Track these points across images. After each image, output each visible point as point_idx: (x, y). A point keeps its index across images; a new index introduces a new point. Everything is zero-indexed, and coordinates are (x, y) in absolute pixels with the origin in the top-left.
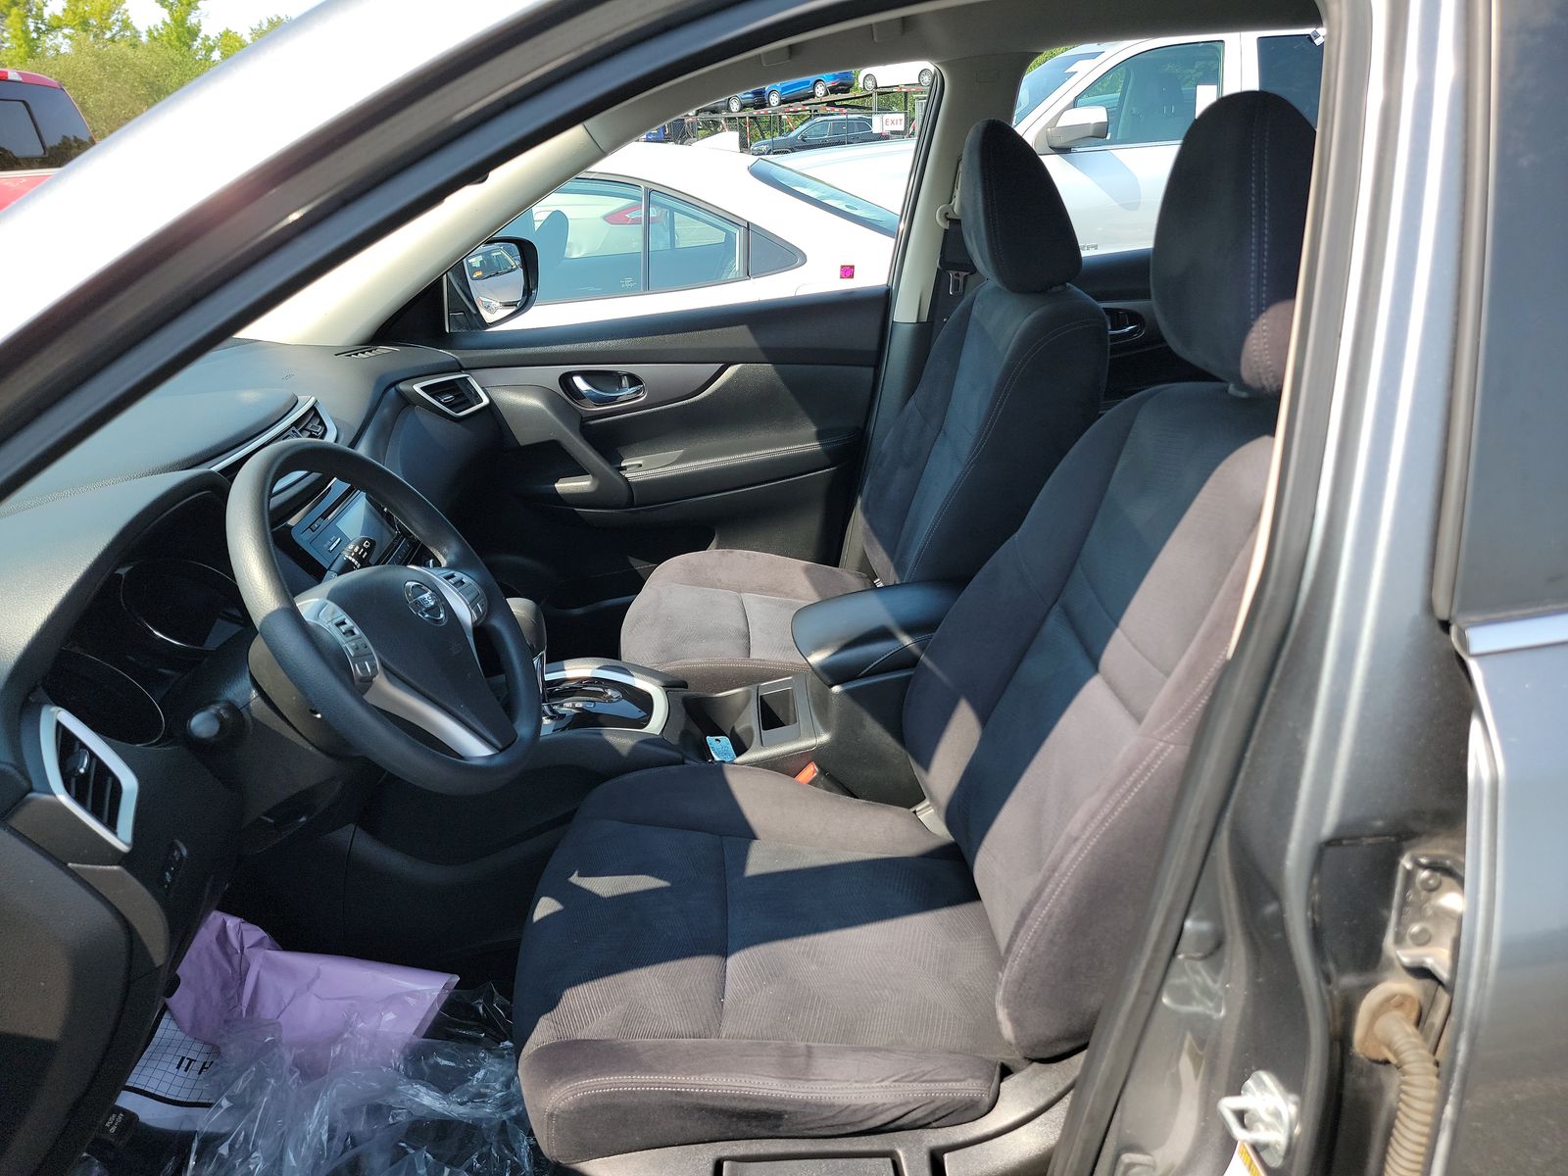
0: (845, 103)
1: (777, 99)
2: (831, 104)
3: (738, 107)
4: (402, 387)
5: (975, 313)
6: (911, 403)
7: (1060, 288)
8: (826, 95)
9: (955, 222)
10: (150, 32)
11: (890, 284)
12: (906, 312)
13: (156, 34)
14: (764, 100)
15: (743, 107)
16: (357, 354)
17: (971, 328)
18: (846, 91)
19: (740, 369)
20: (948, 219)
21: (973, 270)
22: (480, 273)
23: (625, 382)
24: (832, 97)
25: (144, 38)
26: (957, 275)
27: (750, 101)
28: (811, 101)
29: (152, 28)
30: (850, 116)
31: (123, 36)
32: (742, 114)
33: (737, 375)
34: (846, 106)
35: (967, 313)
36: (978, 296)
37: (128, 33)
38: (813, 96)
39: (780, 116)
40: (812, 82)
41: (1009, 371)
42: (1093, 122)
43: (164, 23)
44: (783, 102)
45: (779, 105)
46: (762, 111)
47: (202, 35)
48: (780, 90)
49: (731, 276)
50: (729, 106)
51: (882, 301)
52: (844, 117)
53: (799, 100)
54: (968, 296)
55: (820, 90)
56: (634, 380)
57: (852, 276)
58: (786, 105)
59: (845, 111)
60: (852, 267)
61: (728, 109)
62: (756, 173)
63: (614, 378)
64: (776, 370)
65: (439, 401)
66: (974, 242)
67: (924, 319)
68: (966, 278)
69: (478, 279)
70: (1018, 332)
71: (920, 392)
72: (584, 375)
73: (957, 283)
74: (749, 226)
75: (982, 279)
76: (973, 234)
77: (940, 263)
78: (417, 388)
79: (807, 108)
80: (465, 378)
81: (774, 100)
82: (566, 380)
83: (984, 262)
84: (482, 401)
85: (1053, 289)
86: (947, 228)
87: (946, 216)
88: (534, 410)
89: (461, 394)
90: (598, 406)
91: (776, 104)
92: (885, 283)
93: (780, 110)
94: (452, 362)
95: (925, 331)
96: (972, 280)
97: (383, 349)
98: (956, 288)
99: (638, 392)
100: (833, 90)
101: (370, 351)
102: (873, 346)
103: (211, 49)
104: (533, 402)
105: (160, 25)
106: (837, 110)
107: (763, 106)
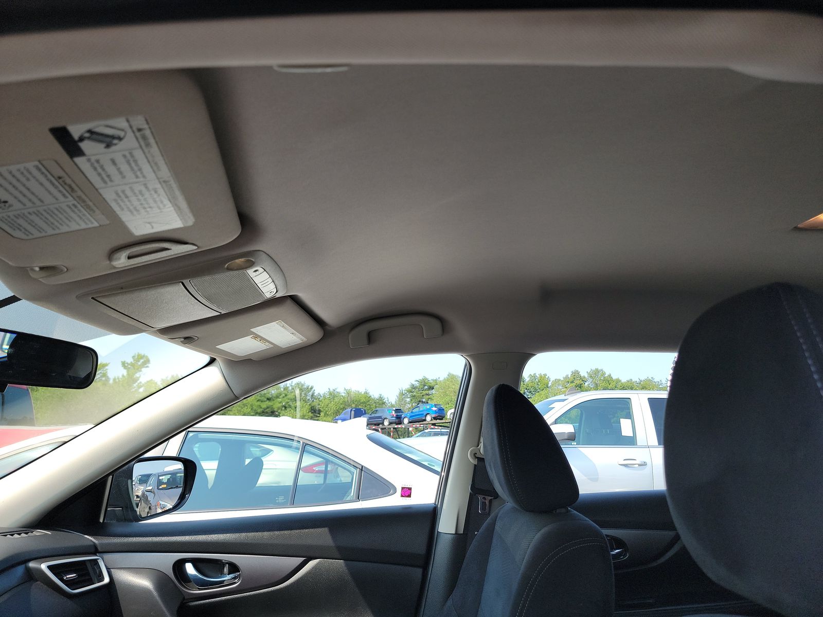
0: (441, 424)
1: (408, 421)
2: (434, 424)
3: (388, 424)
4: (32, 565)
5: (497, 528)
6: (449, 602)
7: (563, 510)
8: (432, 420)
9: (481, 460)
10: (114, 379)
11: (437, 503)
12: (447, 525)
13: (117, 380)
14: (401, 421)
15: (390, 423)
16: (12, 535)
17: (495, 541)
18: (442, 419)
19: (318, 564)
20: (477, 458)
21: (496, 496)
22: (165, 486)
23: (226, 570)
24: (434, 422)
25: (111, 381)
26: (484, 498)
27: (394, 421)
28: (424, 422)
29: (117, 378)
30: (442, 430)
31: (101, 380)
32: (389, 427)
33: (315, 568)
34: (441, 426)
35: (491, 530)
36: (499, 515)
37: (104, 379)
38: (425, 420)
39: (408, 429)
40: (425, 414)
41: (526, 580)
42: (567, 432)
43: (123, 376)
44: (410, 422)
46: (399, 426)
47: (138, 382)
49: (348, 498)
50: (383, 422)
51: (431, 515)
52: (439, 430)
53: (419, 422)
54: (492, 515)
55: (428, 418)
56: (234, 568)
57: (409, 496)
58: (412, 424)
59: (440, 428)
60: (410, 489)
61: (383, 424)
62: (370, 438)
63: (218, 566)
64: (347, 565)
65: (62, 580)
66: (494, 471)
67: (461, 531)
68: (490, 501)
69: (163, 489)
70: (531, 546)
71: (457, 593)
72: (196, 563)
73: (484, 504)
74: (362, 469)
75: (504, 502)
76: (492, 464)
77: (471, 489)
78: (44, 567)
79: (422, 426)
80: (96, 560)
81: (406, 421)
82: (179, 566)
83: (501, 485)
84: (102, 579)
85: (558, 511)
86: (476, 464)
87: (475, 455)
88: (144, 591)
89: (87, 572)
90: (200, 589)
91: (407, 423)
92: (434, 502)
93: (408, 426)
94: (90, 546)
95: (461, 540)
96: (496, 503)
97: (38, 532)
98: (483, 508)
99: (235, 578)
100: (435, 418)
101: (27, 533)
102: (422, 550)
103: (140, 387)
104: (144, 582)
105: (121, 376)
106: (436, 427)
107: (400, 424)
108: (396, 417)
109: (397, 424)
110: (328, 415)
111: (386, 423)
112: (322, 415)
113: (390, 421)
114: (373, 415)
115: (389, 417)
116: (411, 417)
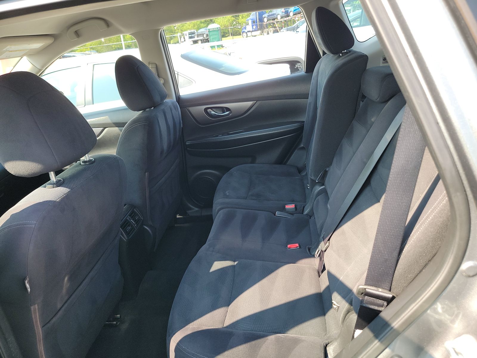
14: (288, 15)
15: (282, 18)
32: (281, 20)
33: (107, 131)
44: (294, 15)
45: (293, 15)
46: (288, 18)
48: (293, 11)
58: (295, 16)
81: (291, 14)
93: (293, 17)
107: (288, 16)
108: (285, 13)
109: (286, 17)
110: (244, 17)
111: (279, 17)
112: (240, 18)
113: (282, 16)
114: (270, 14)
115: (280, 13)
116: (294, 10)
